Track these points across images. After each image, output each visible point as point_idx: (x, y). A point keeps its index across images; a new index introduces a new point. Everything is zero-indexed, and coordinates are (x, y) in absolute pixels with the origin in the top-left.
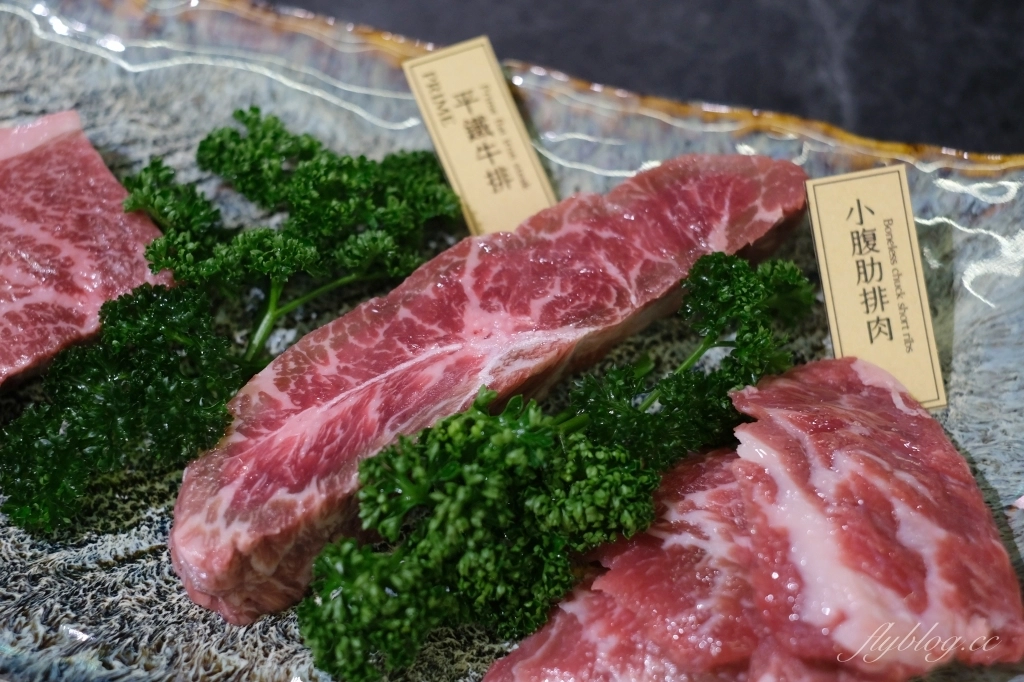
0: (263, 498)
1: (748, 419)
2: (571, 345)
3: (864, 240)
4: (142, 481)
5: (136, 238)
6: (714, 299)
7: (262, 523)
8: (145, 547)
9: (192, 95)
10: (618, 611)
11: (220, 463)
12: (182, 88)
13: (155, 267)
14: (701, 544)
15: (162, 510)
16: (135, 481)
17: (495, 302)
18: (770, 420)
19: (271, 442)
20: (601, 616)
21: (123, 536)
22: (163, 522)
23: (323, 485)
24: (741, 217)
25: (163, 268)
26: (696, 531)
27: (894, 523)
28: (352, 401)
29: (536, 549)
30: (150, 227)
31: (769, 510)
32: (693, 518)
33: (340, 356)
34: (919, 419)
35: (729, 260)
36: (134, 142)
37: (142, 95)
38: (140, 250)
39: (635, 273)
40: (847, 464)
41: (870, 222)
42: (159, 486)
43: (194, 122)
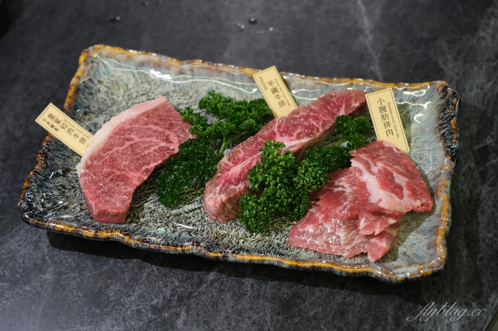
0: (228, 188)
1: (354, 157)
2: (305, 143)
3: (383, 109)
4: (194, 191)
5: (186, 128)
6: (342, 127)
7: (229, 194)
8: (196, 207)
9: (194, 90)
10: (324, 209)
11: (215, 181)
12: (191, 88)
13: (193, 133)
14: (344, 190)
15: (200, 198)
16: (191, 191)
17: (284, 134)
18: (360, 157)
19: (228, 174)
20: (319, 211)
21: (190, 205)
22: (200, 200)
23: (243, 183)
24: (348, 106)
25: (195, 134)
26: (343, 187)
27: (393, 177)
28: (249, 162)
29: (300, 195)
30: (189, 124)
31: (360, 178)
32: (341, 184)
33: (244, 152)
34: (401, 154)
35: (346, 117)
36: (180, 104)
37: (181, 92)
38: (187, 131)
39: (321, 123)
40: (380, 165)
41: (384, 104)
42: (198, 192)
43: (196, 97)
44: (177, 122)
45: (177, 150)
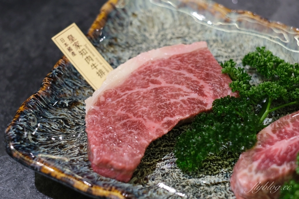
0: (267, 166)
4: (220, 160)
5: (225, 82)
7: (268, 174)
8: (221, 181)
9: (238, 44)
11: (253, 154)
12: (235, 41)
15: (226, 170)
16: (217, 160)
19: (270, 149)
21: (213, 177)
22: (227, 174)
23: (288, 164)
30: (229, 79)
33: (293, 125)
36: (219, 56)
37: (222, 43)
42: (225, 162)
43: (239, 52)
44: (215, 74)
45: (209, 107)
